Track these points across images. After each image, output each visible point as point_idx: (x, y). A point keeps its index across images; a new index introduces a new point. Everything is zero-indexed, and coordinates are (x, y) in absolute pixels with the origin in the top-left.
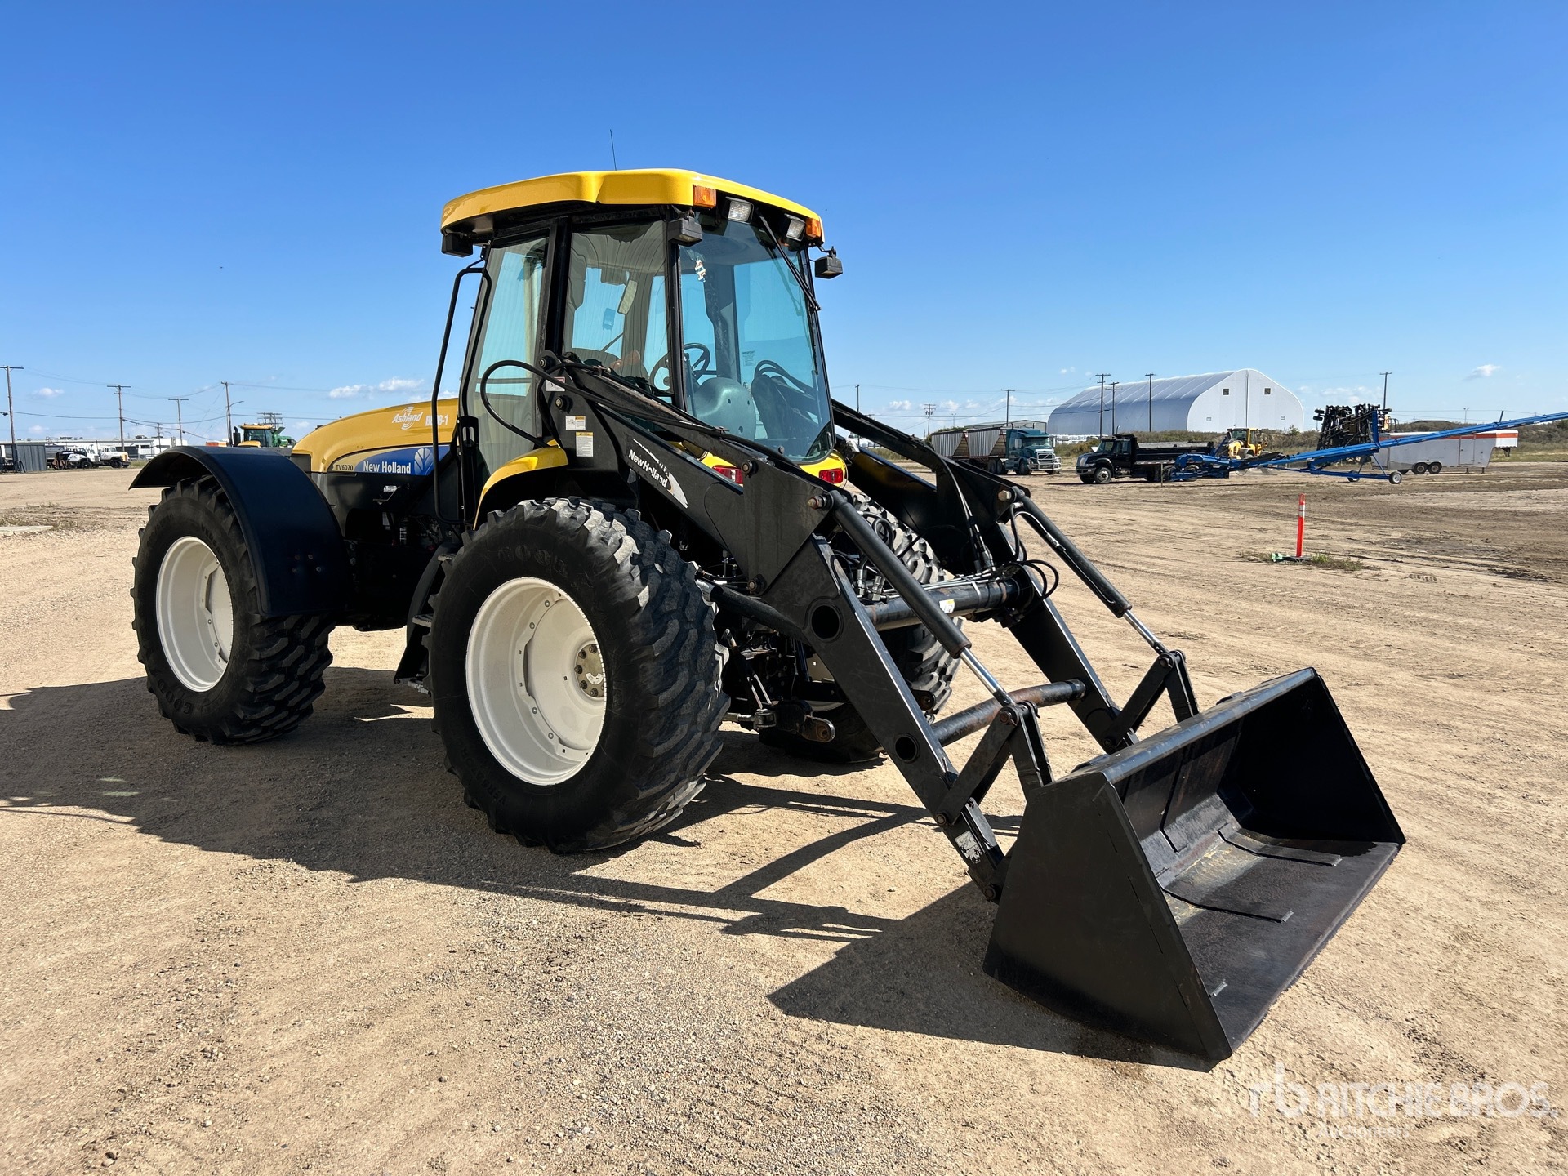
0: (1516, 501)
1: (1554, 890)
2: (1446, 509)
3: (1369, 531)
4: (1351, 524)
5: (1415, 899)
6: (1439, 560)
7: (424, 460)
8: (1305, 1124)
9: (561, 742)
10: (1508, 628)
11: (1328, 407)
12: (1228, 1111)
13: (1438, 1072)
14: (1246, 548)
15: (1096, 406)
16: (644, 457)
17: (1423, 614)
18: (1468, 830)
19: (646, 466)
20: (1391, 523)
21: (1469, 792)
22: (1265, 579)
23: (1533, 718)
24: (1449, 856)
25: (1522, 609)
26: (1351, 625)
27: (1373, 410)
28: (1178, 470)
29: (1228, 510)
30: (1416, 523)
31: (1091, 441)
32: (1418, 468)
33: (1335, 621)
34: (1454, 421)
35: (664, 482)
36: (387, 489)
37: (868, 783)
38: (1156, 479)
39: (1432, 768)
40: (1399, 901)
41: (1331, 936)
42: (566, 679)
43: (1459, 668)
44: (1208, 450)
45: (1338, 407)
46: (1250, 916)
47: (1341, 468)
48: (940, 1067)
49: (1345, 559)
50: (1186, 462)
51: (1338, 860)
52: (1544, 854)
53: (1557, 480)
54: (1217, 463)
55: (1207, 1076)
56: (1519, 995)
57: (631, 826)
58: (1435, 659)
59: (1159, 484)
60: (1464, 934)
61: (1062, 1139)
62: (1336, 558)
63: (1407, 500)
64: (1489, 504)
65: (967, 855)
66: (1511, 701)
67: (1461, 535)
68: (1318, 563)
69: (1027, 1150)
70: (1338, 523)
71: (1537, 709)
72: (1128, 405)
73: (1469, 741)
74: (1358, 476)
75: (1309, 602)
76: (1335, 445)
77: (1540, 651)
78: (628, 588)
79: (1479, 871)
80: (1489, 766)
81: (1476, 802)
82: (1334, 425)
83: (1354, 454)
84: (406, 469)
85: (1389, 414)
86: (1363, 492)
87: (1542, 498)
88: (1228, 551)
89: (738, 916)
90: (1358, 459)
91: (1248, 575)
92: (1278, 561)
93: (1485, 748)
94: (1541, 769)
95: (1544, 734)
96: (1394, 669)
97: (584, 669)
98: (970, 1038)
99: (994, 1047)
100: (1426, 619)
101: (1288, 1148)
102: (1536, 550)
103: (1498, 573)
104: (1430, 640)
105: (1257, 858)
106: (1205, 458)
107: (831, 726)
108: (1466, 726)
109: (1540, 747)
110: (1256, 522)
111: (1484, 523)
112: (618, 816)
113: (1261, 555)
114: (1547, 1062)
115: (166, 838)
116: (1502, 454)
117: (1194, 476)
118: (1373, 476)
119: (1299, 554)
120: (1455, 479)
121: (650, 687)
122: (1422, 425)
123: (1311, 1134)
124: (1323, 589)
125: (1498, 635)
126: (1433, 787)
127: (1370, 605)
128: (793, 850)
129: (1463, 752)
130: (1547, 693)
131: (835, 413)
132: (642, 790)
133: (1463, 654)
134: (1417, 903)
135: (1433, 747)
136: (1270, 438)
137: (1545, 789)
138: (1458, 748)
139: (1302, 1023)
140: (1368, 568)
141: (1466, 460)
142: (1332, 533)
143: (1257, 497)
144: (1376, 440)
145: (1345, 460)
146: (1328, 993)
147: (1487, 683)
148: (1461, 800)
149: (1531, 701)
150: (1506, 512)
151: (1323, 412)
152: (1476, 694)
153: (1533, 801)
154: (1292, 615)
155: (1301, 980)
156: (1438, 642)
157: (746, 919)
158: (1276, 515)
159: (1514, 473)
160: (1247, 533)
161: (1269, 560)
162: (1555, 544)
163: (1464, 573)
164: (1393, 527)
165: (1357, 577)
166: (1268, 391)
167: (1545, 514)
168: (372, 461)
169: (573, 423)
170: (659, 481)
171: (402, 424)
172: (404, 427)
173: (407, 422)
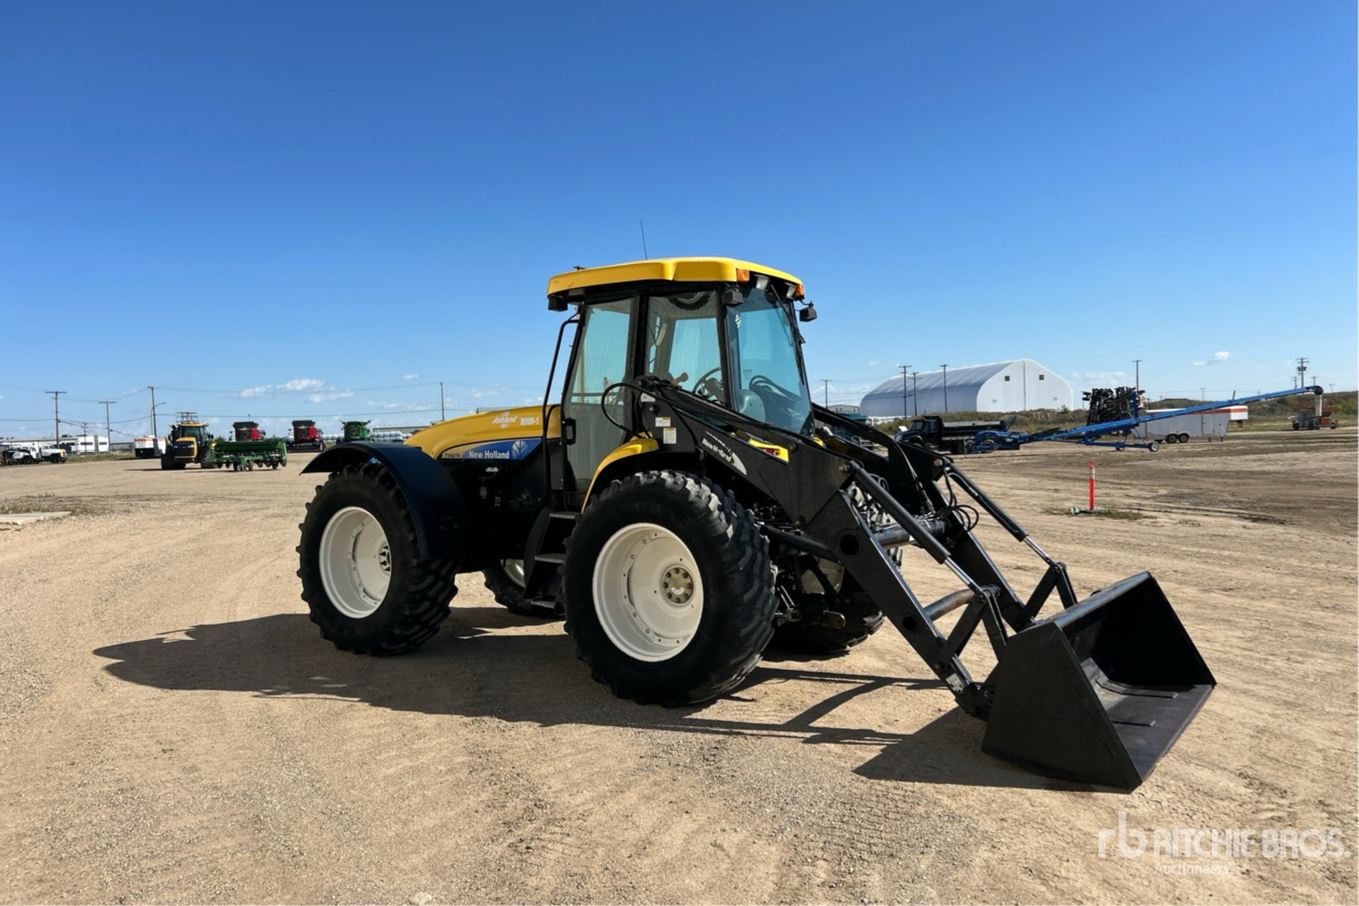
0: (1251, 463)
1: (1314, 707)
2: (1198, 471)
3: (1141, 489)
4: (1126, 484)
5: (1228, 714)
6: (1199, 510)
7: (520, 449)
8: (1191, 814)
9: (657, 634)
10: (1260, 557)
11: (1094, 390)
12: (1145, 810)
13: (1260, 791)
14: (1048, 504)
15: (901, 392)
16: (714, 442)
17: (1195, 549)
18: (1254, 678)
19: (716, 449)
20: (1157, 483)
21: (1252, 658)
22: (1070, 527)
23: (1286, 613)
24: (1245, 692)
25: (1267, 544)
26: (1144, 558)
27: (1130, 390)
28: (977, 444)
29: (1025, 475)
30: (1177, 482)
31: (897, 421)
32: (1171, 439)
33: (1131, 556)
34: (1195, 399)
35: (729, 459)
36: (489, 470)
37: (847, 664)
38: (960, 451)
39: (1223, 645)
40: (1218, 715)
41: (1182, 732)
42: (656, 592)
43: (1229, 584)
44: (1001, 427)
45: (1102, 390)
46: (1130, 724)
47: (1106, 439)
48: (974, 798)
49: (1128, 511)
50: (984, 437)
51: (1176, 695)
52: (1305, 689)
53: (1282, 446)
54: (1009, 437)
55: (1129, 796)
56: (1300, 757)
57: (719, 685)
58: (1211, 579)
59: (963, 456)
60: (1262, 730)
61: (1058, 824)
62: (1120, 510)
63: (1166, 465)
64: (1231, 466)
65: (954, 689)
66: (1270, 605)
67: (1213, 491)
68: (1108, 514)
69: (1041, 829)
70: (1115, 483)
71: (1288, 608)
72: (925, 391)
73: (1245, 629)
74: (1124, 446)
75: (1108, 543)
76: (1102, 421)
77: (1285, 572)
78: (719, 527)
79: (1266, 699)
80: (1261, 643)
81: (1256, 664)
82: (1100, 405)
83: (1117, 429)
84: (506, 456)
85: (1144, 395)
86: (1129, 459)
87: (1271, 460)
88: (1035, 508)
89: (808, 735)
90: (1121, 432)
91: (1056, 525)
92: (1076, 514)
93: (1257, 633)
94: (1296, 643)
95: (1295, 623)
96: (1183, 586)
97: (670, 585)
98: (985, 785)
99: (1001, 788)
100: (1198, 552)
101: (1184, 824)
102: (1272, 501)
103: (1246, 518)
104: (1205, 566)
105: (1123, 697)
106: (999, 433)
107: (843, 617)
108: (1241, 620)
109: (1294, 632)
110: (1050, 484)
111: (1230, 481)
112: (714, 677)
113: (1062, 510)
114: (1321, 786)
115: (394, 708)
116: (1236, 425)
117: (990, 448)
118: (1136, 446)
119: (1092, 508)
120: (1200, 446)
121: (738, 590)
122: (1169, 403)
123: (1194, 817)
124: (1116, 534)
125: (1253, 561)
126: (1227, 655)
127: (1155, 544)
128: (819, 702)
129: (1242, 635)
130: (1294, 599)
131: (815, 412)
132: (732, 658)
133: (1229, 575)
134: (1230, 716)
135: (1221, 633)
136: (1046, 416)
137: (1300, 655)
138: (1239, 633)
139: (1176, 773)
140: (1146, 517)
141: (1208, 430)
142: (1113, 492)
143: (1045, 465)
144: (1136, 416)
145: (1110, 434)
146: (1187, 759)
147: (1251, 593)
148: (1246, 662)
149: (1283, 604)
150: (1247, 472)
151: (1089, 394)
152: (1244, 601)
153: (1294, 662)
154: (1099, 552)
155: (1169, 754)
156: (1210, 567)
157: (813, 737)
158: (1065, 479)
159: (1247, 441)
160: (1046, 493)
161: (1068, 513)
162: (1287, 495)
163: (1221, 519)
164: (1159, 486)
165: (1139, 524)
166: (1041, 377)
167: (1275, 472)
168: (476, 450)
169: (661, 422)
170: (725, 458)
171: (501, 424)
172: (502, 426)
173: (505, 423)
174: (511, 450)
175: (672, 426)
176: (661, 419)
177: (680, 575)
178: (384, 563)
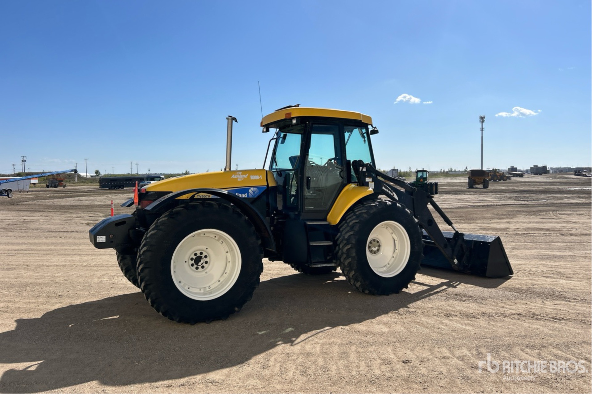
7: (254, 192)
16: (386, 188)
19: (387, 190)
35: (392, 194)
84: (245, 196)
116: (33, 185)
141: (21, 188)
169: (368, 180)
170: (390, 194)
171: (237, 178)
172: (239, 180)
173: (240, 178)
174: (248, 193)
175: (373, 181)
176: (368, 178)
177: (376, 242)
178: (192, 265)
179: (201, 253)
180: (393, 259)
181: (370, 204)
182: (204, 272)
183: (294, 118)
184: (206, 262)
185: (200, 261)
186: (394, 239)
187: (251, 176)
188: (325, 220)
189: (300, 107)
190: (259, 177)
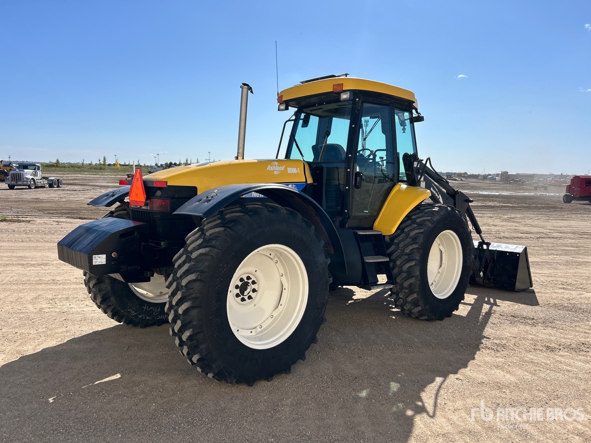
16: (434, 189)
19: (435, 192)
171: (274, 171)
172: (275, 173)
173: (276, 171)
176: (420, 177)
178: (237, 295)
179: (248, 278)
180: (439, 275)
181: (430, 210)
182: (253, 305)
183: (346, 91)
184: (254, 291)
185: (246, 289)
186: (441, 251)
187: (288, 168)
188: (371, 228)
189: (348, 77)
190: (297, 170)
